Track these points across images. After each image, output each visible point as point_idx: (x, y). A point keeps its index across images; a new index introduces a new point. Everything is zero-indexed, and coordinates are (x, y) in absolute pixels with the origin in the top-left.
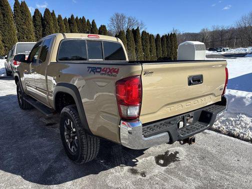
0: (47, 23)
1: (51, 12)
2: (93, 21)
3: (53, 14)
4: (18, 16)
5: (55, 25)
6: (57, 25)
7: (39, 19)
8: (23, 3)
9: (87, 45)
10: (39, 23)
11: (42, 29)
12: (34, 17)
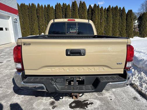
0: (94, 12)
1: (97, 5)
2: (124, 7)
3: (98, 6)
4: (80, 10)
5: (98, 12)
6: (100, 13)
7: (90, 10)
8: (84, 2)
9: (66, 25)
10: (90, 12)
11: (91, 16)
12: (88, 9)
